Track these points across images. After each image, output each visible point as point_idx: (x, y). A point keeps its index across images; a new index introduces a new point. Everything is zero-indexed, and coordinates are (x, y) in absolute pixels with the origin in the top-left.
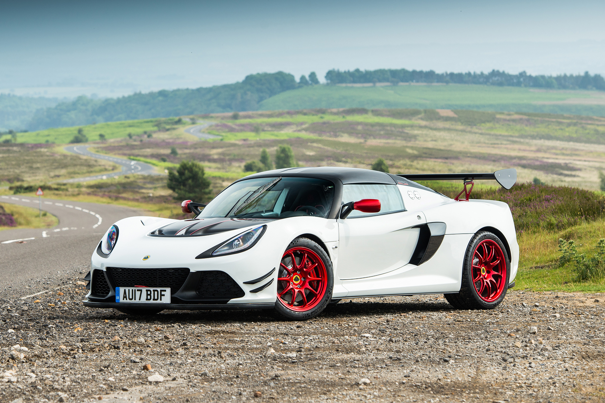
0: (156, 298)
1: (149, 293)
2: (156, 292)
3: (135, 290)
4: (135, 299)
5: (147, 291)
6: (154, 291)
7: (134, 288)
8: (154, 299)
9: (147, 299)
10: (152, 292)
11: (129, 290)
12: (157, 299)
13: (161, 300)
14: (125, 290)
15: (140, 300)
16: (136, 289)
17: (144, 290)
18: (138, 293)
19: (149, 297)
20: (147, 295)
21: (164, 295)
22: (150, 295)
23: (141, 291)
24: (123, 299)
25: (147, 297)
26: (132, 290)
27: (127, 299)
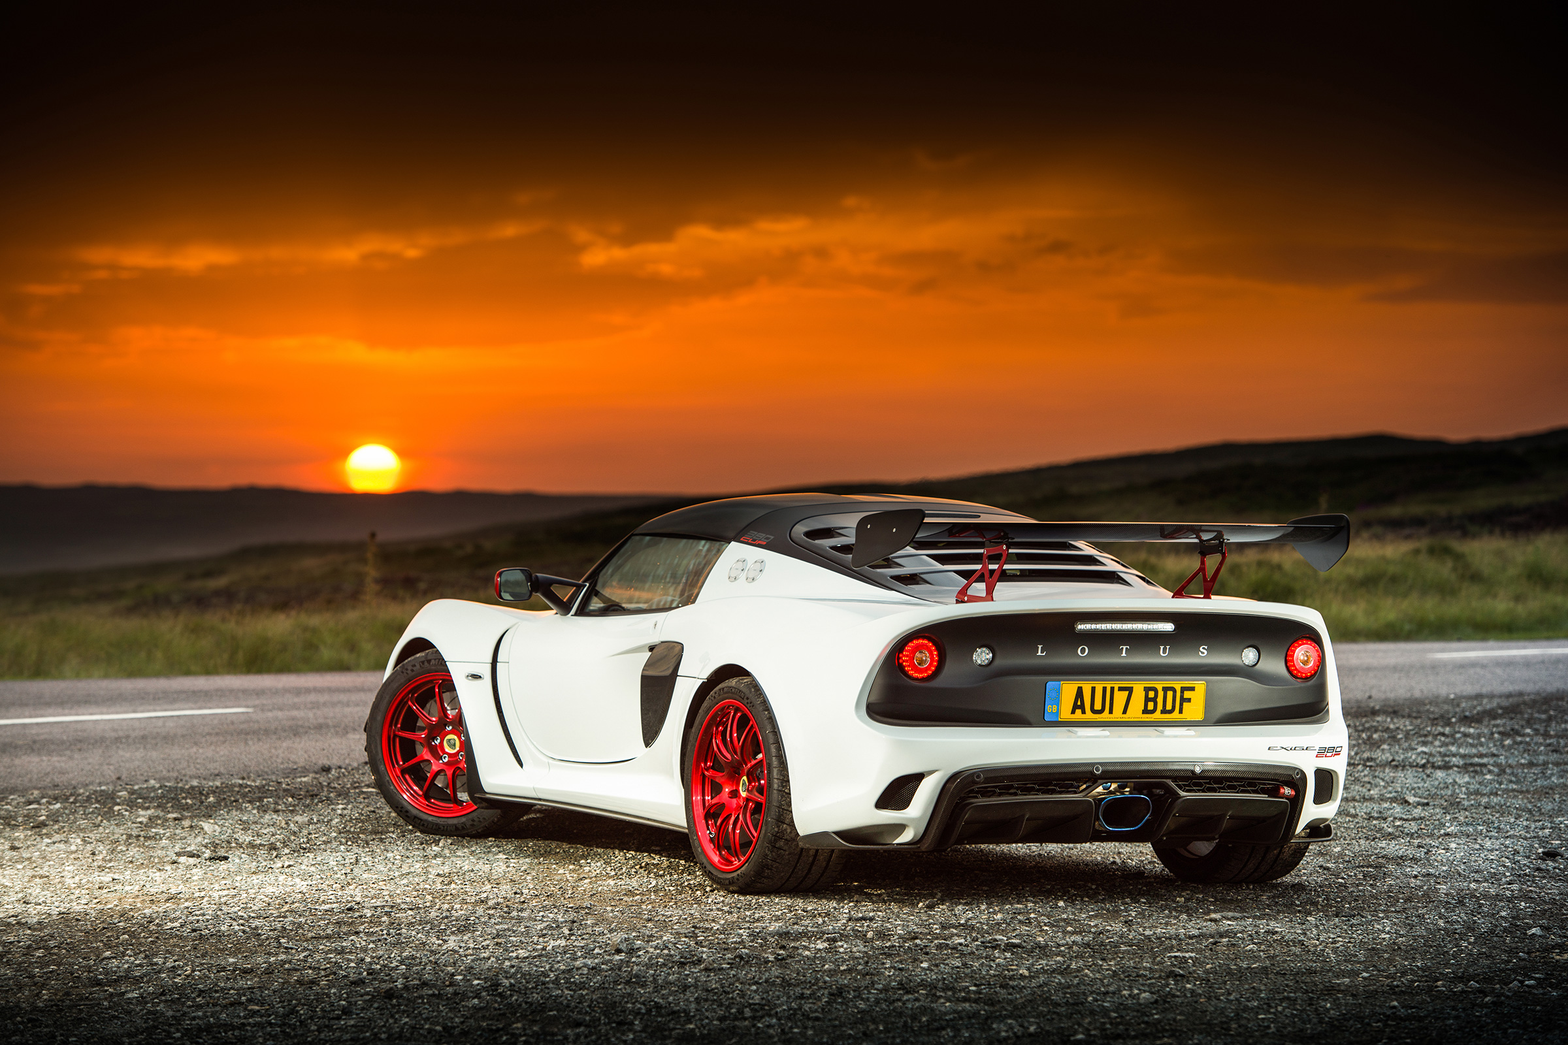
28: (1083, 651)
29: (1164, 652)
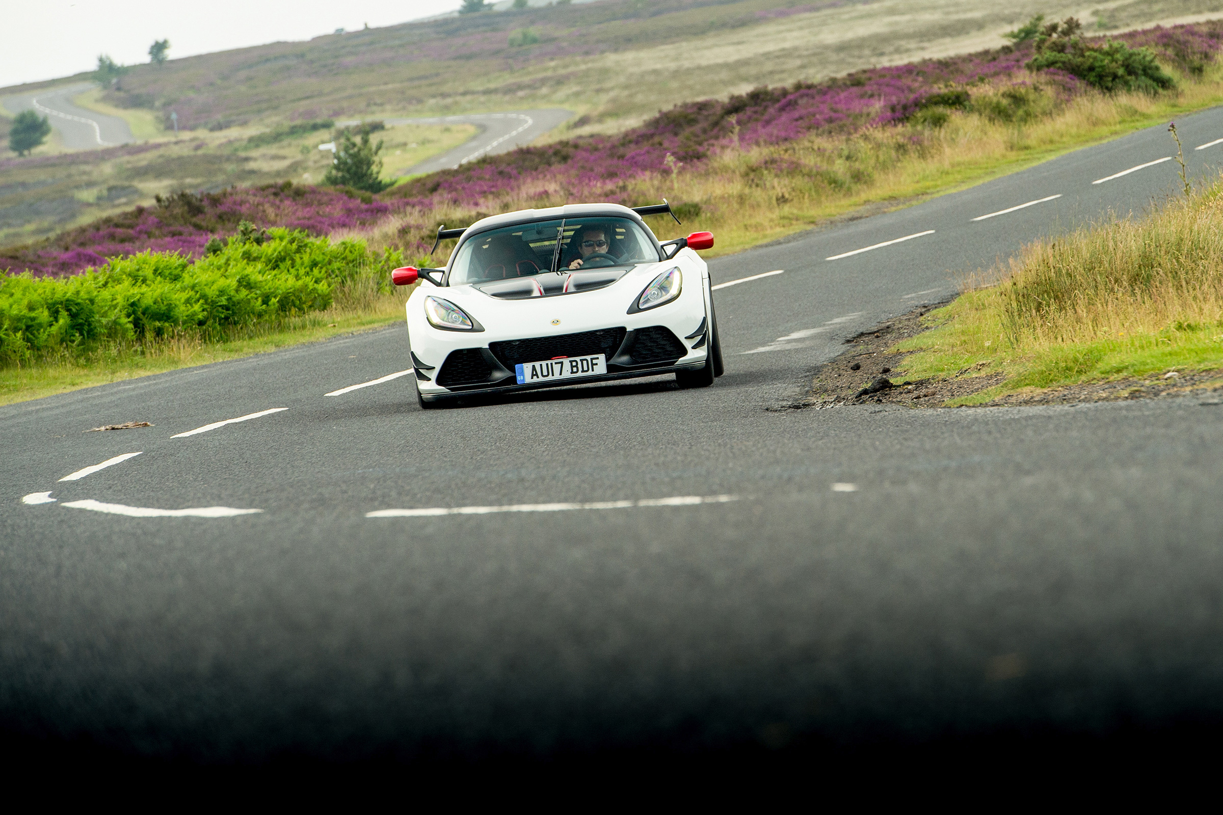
0: (585, 368)
1: (574, 364)
2: (585, 362)
3: (552, 364)
4: (553, 375)
5: (571, 362)
6: (582, 361)
7: (549, 362)
8: (583, 371)
9: (572, 372)
10: (580, 363)
11: (541, 365)
12: (588, 370)
13: (593, 370)
14: (534, 366)
15: (561, 374)
16: (553, 362)
17: (566, 361)
18: (557, 368)
19: (575, 369)
20: (572, 367)
21: (597, 364)
22: (576, 366)
23: (562, 363)
24: (532, 378)
25: (572, 370)
26: (547, 364)
27: (538, 377)
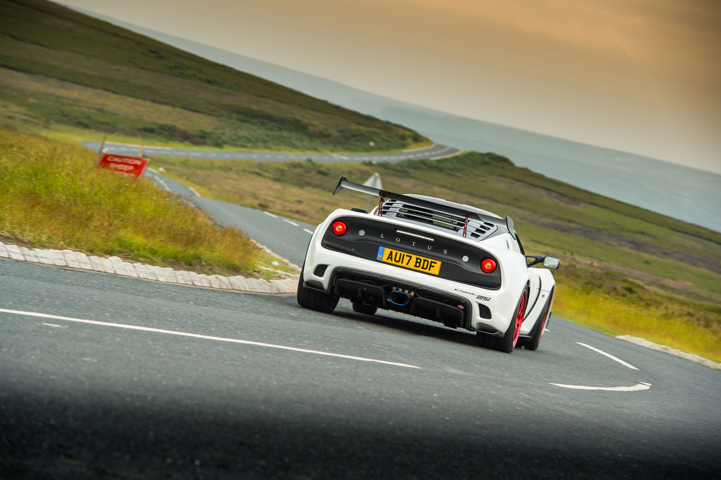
28: (398, 240)
29: (429, 248)
